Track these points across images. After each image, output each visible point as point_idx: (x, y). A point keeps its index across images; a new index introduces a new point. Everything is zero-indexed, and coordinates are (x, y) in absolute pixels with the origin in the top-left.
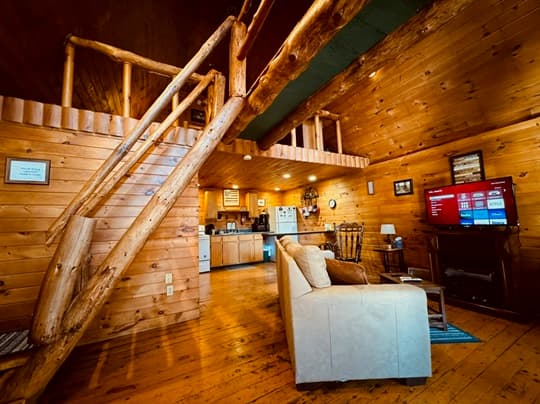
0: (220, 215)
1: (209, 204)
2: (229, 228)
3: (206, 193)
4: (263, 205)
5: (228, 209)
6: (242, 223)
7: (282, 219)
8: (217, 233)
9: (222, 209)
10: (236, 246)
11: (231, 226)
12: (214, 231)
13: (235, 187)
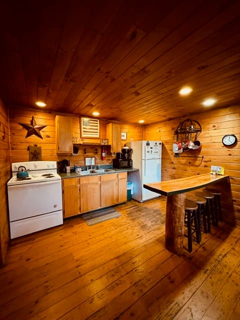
0: (76, 148)
1: (60, 133)
2: (87, 164)
3: (57, 117)
4: (125, 138)
5: (86, 141)
6: (102, 158)
7: (148, 156)
8: (73, 171)
9: (79, 141)
10: (97, 187)
11: (90, 161)
12: (68, 168)
13: (96, 114)
